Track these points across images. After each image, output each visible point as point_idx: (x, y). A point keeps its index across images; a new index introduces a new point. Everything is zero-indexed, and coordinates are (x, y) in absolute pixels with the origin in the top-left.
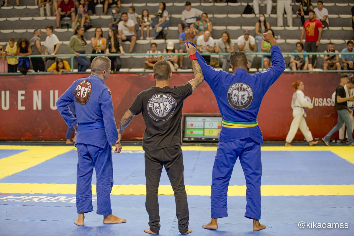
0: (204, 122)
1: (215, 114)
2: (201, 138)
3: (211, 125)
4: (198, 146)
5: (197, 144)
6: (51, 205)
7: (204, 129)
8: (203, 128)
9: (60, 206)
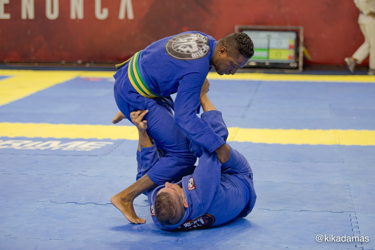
0: (269, 40)
1: (284, 27)
2: (264, 63)
3: (279, 43)
4: (260, 73)
5: (257, 70)
6: (37, 152)
7: (268, 49)
8: (266, 48)
9: (50, 155)
